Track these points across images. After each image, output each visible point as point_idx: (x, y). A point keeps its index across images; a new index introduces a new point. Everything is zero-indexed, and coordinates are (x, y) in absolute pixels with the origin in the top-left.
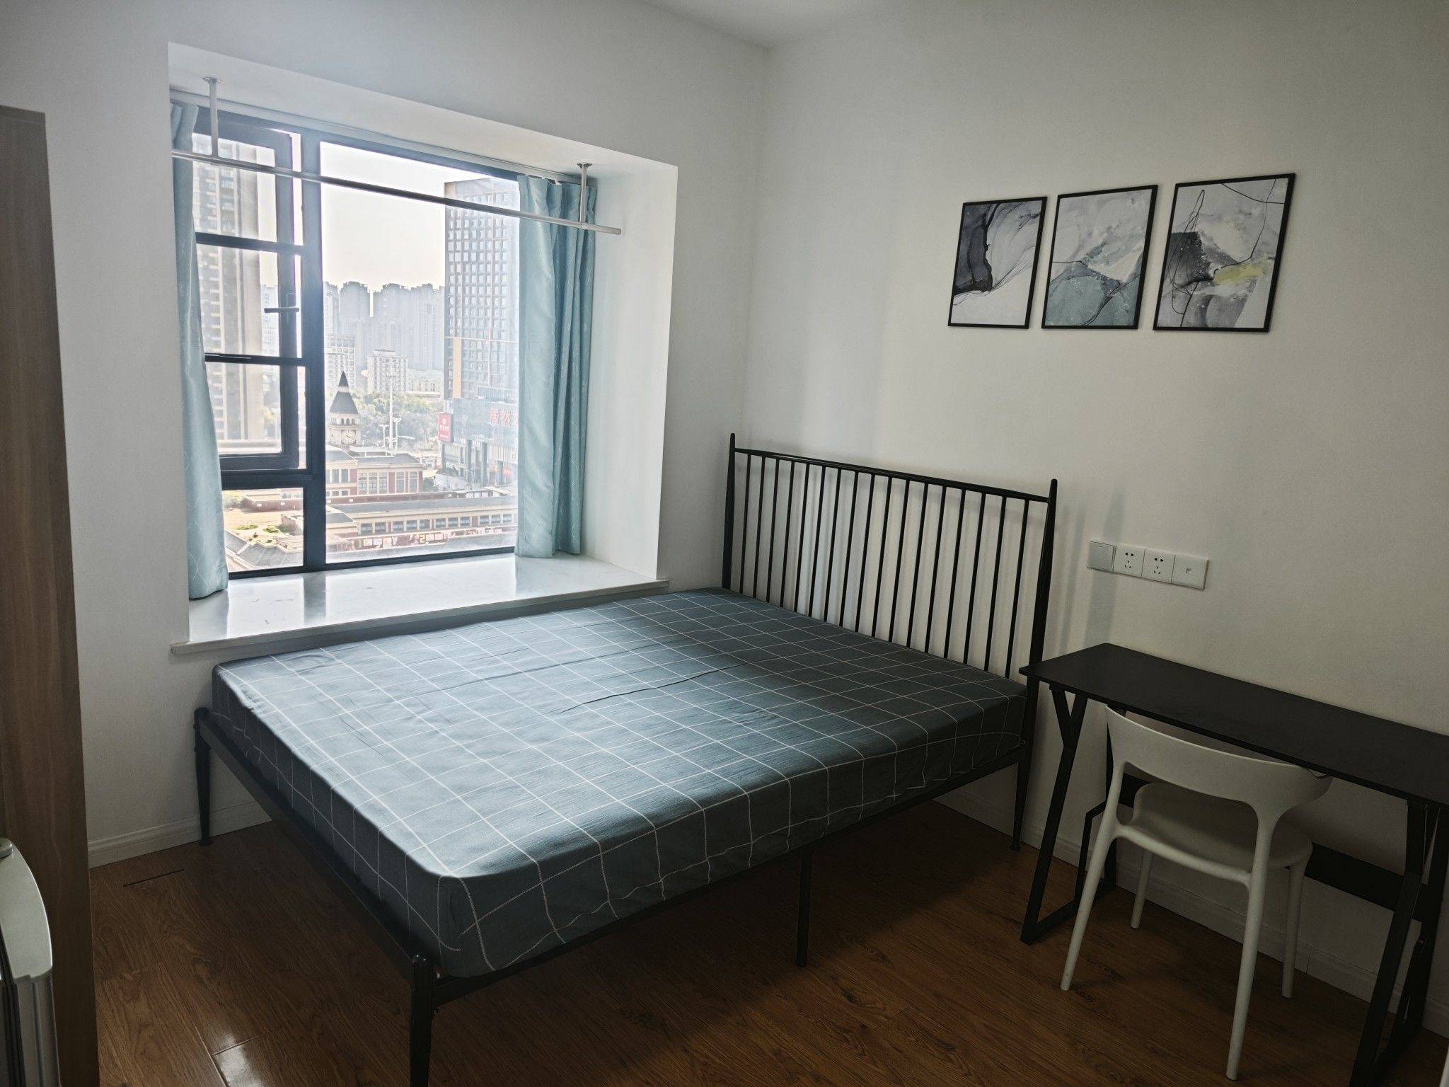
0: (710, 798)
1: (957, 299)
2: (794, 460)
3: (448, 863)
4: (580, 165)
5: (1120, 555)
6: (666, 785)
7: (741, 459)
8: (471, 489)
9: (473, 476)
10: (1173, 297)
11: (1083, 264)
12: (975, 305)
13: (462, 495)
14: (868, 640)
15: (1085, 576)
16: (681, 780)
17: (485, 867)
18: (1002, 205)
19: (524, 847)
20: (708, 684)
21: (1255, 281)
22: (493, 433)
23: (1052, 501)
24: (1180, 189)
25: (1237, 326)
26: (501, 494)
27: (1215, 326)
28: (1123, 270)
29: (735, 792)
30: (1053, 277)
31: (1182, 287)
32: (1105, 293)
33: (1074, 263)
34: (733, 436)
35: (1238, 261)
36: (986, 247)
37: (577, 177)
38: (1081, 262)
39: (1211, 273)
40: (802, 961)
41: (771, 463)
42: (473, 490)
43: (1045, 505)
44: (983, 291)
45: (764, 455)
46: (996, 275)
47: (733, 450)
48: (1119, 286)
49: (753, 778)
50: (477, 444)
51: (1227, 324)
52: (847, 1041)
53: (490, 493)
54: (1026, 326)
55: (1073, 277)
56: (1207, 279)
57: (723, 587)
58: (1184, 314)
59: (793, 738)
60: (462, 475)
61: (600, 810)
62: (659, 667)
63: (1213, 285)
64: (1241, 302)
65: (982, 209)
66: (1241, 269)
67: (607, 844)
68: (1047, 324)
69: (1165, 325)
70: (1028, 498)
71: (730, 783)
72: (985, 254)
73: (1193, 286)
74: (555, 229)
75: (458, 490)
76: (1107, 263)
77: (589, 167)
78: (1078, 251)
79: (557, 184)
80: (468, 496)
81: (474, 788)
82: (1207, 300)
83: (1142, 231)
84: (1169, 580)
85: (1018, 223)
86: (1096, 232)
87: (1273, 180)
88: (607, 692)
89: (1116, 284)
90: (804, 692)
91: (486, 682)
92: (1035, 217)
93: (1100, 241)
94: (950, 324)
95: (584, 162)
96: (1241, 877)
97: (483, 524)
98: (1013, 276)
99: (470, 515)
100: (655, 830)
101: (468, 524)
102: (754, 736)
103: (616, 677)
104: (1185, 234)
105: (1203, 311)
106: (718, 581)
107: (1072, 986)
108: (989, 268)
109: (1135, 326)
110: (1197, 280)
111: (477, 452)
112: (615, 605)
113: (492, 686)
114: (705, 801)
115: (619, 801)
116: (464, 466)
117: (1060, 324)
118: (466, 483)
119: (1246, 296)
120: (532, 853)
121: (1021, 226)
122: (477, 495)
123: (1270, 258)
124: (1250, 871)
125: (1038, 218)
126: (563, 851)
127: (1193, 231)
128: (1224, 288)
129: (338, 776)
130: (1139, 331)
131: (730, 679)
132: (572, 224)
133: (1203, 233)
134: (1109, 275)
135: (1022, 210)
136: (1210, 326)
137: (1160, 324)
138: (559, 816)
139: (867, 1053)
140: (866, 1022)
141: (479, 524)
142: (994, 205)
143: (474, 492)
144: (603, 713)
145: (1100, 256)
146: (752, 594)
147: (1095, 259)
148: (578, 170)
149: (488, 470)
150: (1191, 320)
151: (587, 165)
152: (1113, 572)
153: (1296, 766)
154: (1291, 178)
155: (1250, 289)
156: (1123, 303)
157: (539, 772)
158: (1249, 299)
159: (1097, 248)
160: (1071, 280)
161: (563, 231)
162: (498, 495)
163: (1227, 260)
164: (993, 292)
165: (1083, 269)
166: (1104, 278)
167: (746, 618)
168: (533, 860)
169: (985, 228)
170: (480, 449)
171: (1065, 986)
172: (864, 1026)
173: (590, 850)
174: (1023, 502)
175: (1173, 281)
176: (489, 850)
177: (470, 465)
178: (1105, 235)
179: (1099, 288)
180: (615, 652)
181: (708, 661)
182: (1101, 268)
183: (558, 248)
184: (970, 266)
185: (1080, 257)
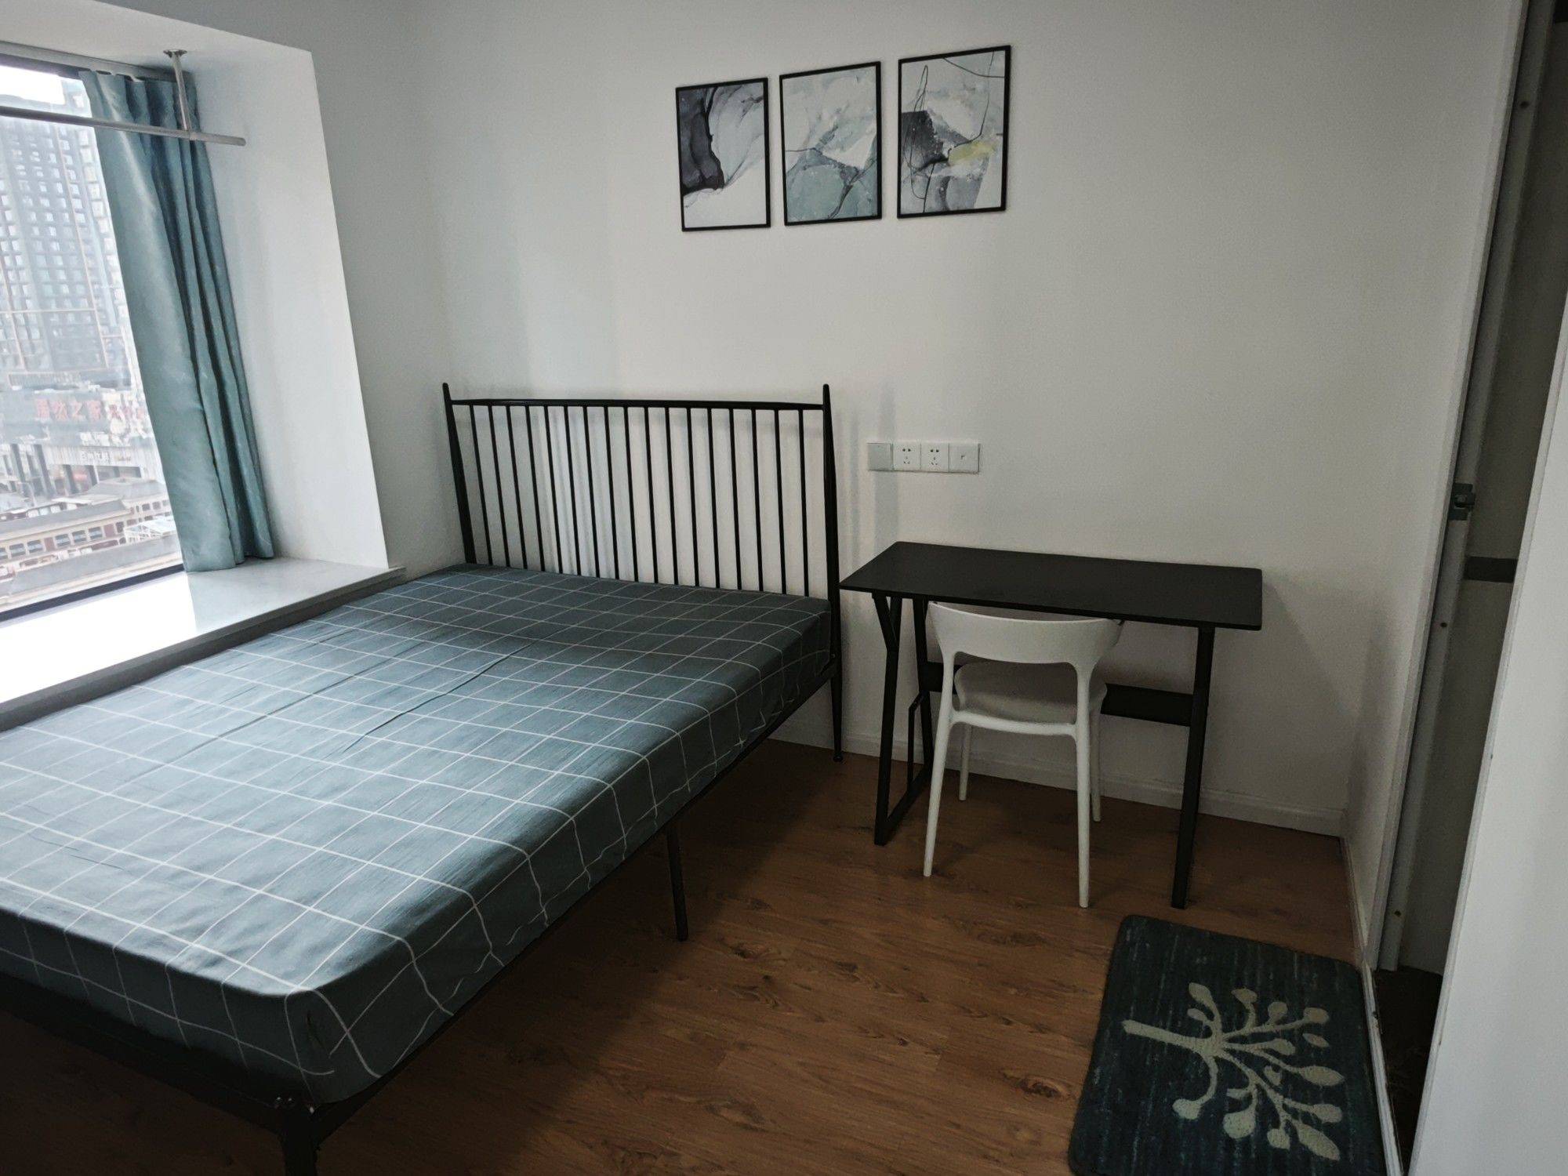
0: (574, 802)
1: (687, 199)
2: (527, 404)
3: (287, 976)
4: (170, 54)
5: (897, 452)
6: (518, 801)
7: (461, 413)
8: (33, 505)
9: (31, 489)
10: (912, 181)
11: (817, 151)
12: (706, 205)
13: (22, 515)
14: (654, 588)
15: (868, 481)
16: (531, 792)
17: (340, 966)
18: (720, 89)
19: (380, 926)
20: (505, 674)
21: (987, 159)
22: (46, 431)
23: (826, 407)
24: (903, 65)
25: (976, 206)
26: (78, 505)
27: (956, 209)
28: (858, 156)
29: (598, 787)
30: (787, 169)
31: (920, 170)
32: (845, 183)
33: (808, 151)
34: (445, 387)
35: (969, 138)
36: (710, 138)
37: (168, 73)
38: (814, 149)
39: (945, 153)
40: (682, 935)
41: (499, 412)
42: (36, 506)
43: (820, 413)
44: (715, 189)
45: (490, 403)
46: (727, 169)
47: (449, 403)
48: (857, 174)
49: (609, 766)
50: (26, 448)
51: (966, 206)
52: (756, 998)
53: (62, 506)
54: (768, 225)
55: (809, 166)
56: (942, 159)
57: (467, 562)
58: (925, 199)
59: (630, 712)
60: (14, 489)
61: (454, 854)
62: (438, 668)
63: (949, 165)
64: (978, 181)
65: (699, 94)
66: (973, 147)
67: (479, 890)
68: (792, 219)
69: (908, 212)
70: (800, 408)
71: (588, 777)
72: (710, 146)
73: (930, 167)
74: (148, 140)
75: (14, 509)
76: (842, 148)
77: (184, 56)
78: (809, 138)
79: (136, 81)
80: (31, 515)
81: (278, 874)
82: (945, 182)
83: (872, 112)
84: (946, 469)
85: (741, 110)
86: (826, 115)
87: (991, 53)
88: (389, 713)
89: (854, 171)
90: (617, 659)
91: (224, 739)
92: (758, 101)
93: (831, 126)
94: (684, 229)
95: (174, 48)
96: (1066, 729)
97: (63, 546)
98: (746, 169)
99: (41, 538)
100: (528, 858)
101: (41, 549)
102: (587, 720)
103: (390, 693)
104: (914, 113)
105: (942, 194)
106: (460, 557)
107: (934, 870)
108: (717, 162)
109: (878, 216)
110: (934, 161)
111: (29, 458)
112: (348, 609)
113: (234, 742)
114: (571, 807)
115: (473, 836)
116: (15, 478)
117: (804, 219)
118: (23, 499)
119: (981, 175)
120: (393, 929)
121: (745, 111)
122: (44, 512)
123: (997, 135)
124: (1074, 721)
125: (762, 103)
126: (428, 916)
127: (922, 110)
128: (960, 168)
129: (68, 914)
130: (884, 220)
131: (527, 663)
132: (167, 132)
133: (932, 111)
134: (847, 163)
135: (743, 93)
136: (951, 208)
137: (904, 211)
138: (407, 877)
139: (779, 1002)
140: (766, 972)
141: (56, 547)
142: (711, 90)
143: (38, 509)
144: (398, 739)
145: (833, 142)
146: (504, 564)
147: (829, 144)
148: (169, 62)
149: (52, 478)
150: (933, 204)
151: (180, 53)
152: (894, 470)
153: (1102, 620)
154: (1007, 49)
155: (984, 167)
156: (864, 190)
157: (356, 830)
158: (985, 179)
159: (830, 132)
160: (807, 170)
161: (158, 143)
162: (75, 507)
163: (959, 140)
164: (726, 189)
165: (818, 157)
166: (841, 166)
167: (509, 592)
168: (398, 938)
169: (705, 116)
170: (32, 451)
171: (928, 872)
172: (766, 977)
173: (460, 905)
174: (796, 412)
175: (910, 165)
176: (335, 945)
177: (22, 475)
178: (836, 118)
179: (837, 177)
180: (374, 663)
181: (492, 648)
182: (836, 155)
183: (157, 168)
184: (696, 161)
185: (814, 143)
